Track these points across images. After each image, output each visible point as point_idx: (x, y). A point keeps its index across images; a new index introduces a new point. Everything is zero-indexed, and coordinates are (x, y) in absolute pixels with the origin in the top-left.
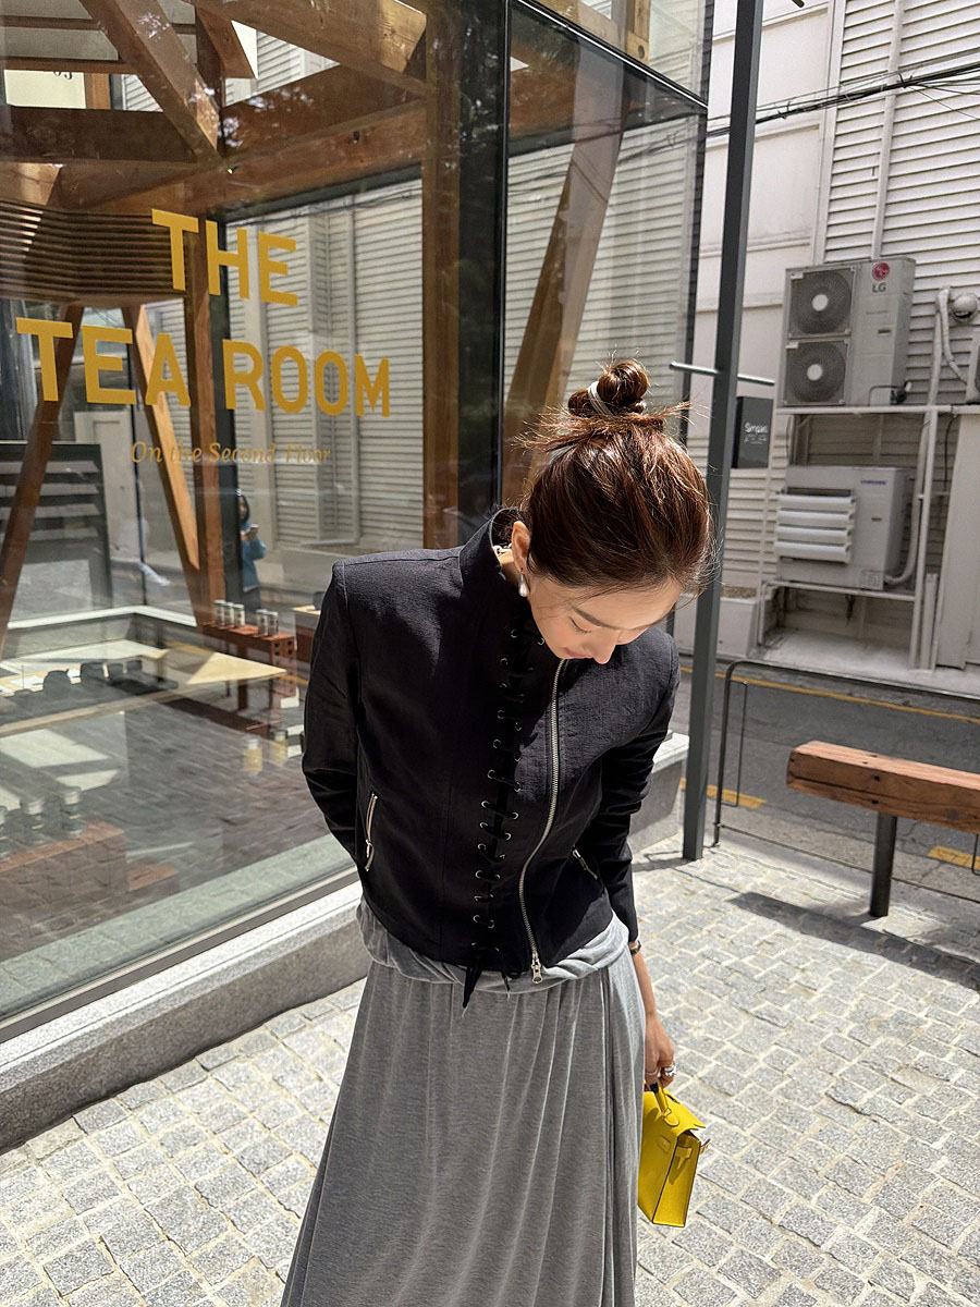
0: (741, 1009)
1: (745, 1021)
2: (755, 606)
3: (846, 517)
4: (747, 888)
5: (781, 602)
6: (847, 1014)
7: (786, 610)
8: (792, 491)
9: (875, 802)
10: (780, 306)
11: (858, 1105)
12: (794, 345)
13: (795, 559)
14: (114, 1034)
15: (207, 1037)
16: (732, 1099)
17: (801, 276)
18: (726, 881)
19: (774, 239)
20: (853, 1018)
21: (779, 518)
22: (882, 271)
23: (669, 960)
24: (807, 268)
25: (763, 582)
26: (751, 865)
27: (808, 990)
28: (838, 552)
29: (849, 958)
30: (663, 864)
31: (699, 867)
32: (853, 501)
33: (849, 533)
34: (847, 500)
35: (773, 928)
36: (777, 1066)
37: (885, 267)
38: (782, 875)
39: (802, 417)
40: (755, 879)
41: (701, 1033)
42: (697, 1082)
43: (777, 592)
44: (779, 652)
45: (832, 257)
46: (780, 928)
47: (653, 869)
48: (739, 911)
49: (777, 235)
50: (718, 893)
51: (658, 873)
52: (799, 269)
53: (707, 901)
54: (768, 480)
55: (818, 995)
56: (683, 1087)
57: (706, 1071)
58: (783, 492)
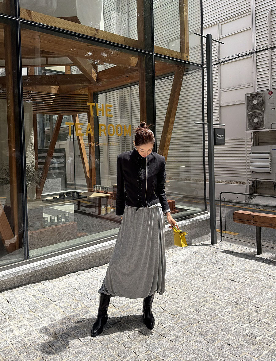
0: (215, 267)
1: (216, 269)
2: (246, 186)
3: (269, 159)
4: (227, 250)
5: (255, 186)
6: (241, 268)
7: (257, 188)
8: (253, 153)
9: (254, 223)
10: (245, 103)
11: (235, 281)
12: (249, 114)
13: (256, 172)
14: (76, 257)
15: (93, 265)
16: (207, 279)
17: (249, 96)
18: (222, 248)
19: (244, 85)
20: (242, 269)
21: (250, 161)
22: (271, 93)
23: (201, 260)
24: (251, 93)
25: (248, 179)
26: (229, 245)
27: (233, 265)
28: (267, 170)
29: (247, 261)
30: (206, 245)
31: (215, 246)
32: (270, 155)
33: (270, 164)
34: (269, 155)
35: (229, 256)
36: (220, 275)
37: (271, 92)
38: (237, 247)
39: (255, 132)
40: (229, 248)
41: (204, 270)
42: (200, 276)
43: (253, 183)
44: (255, 200)
45: (259, 90)
46: (232, 256)
47: (203, 246)
48: (222, 253)
49: (244, 84)
50: (218, 250)
51: (204, 246)
52: (249, 94)
53: (215, 251)
54: (246, 150)
55: (236, 266)
56: (196, 277)
57: (202, 274)
58: (251, 153)
